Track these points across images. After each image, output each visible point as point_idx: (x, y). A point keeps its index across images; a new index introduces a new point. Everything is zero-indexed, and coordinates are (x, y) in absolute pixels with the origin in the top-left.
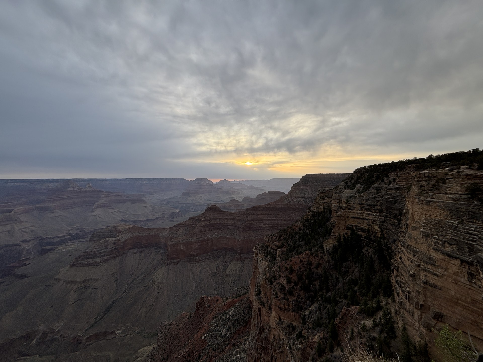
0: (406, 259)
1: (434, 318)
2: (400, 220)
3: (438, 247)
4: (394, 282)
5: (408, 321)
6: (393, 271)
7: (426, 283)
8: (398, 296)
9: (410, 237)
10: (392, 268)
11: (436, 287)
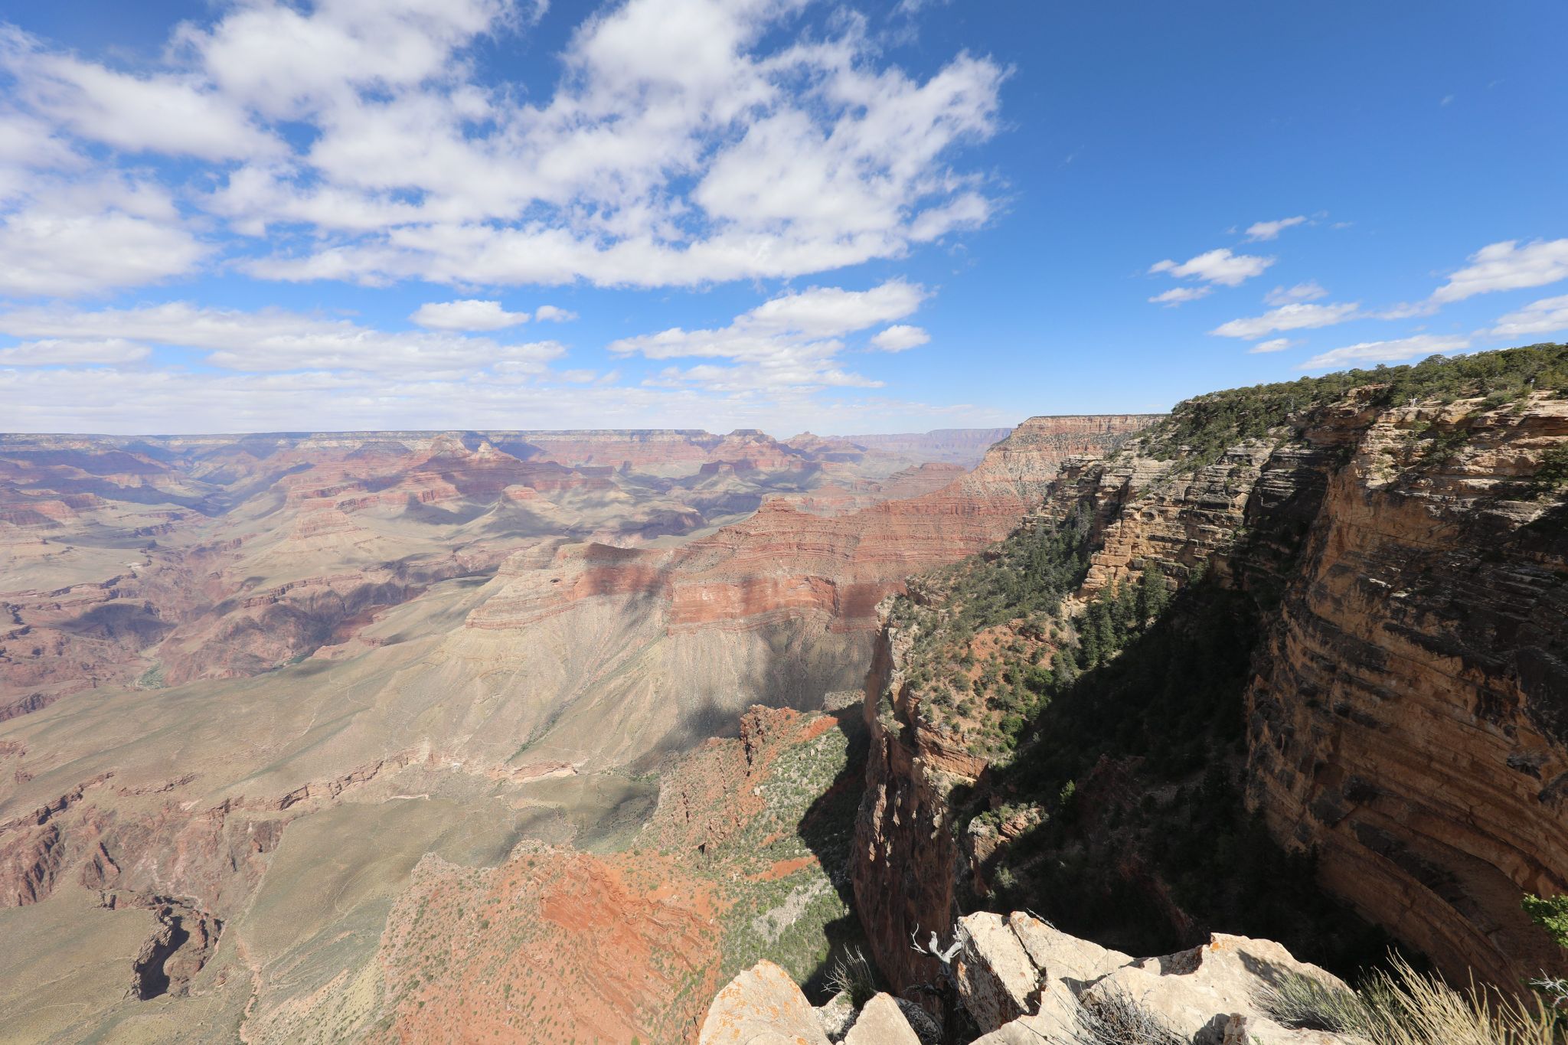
0: (1298, 652)
1: (1350, 798)
2: (1299, 547)
3: (1402, 621)
4: (1251, 703)
5: (1274, 797)
6: (1253, 678)
7: (1344, 711)
8: (1257, 737)
9: (1322, 594)
10: (1252, 672)
11: (1371, 723)
